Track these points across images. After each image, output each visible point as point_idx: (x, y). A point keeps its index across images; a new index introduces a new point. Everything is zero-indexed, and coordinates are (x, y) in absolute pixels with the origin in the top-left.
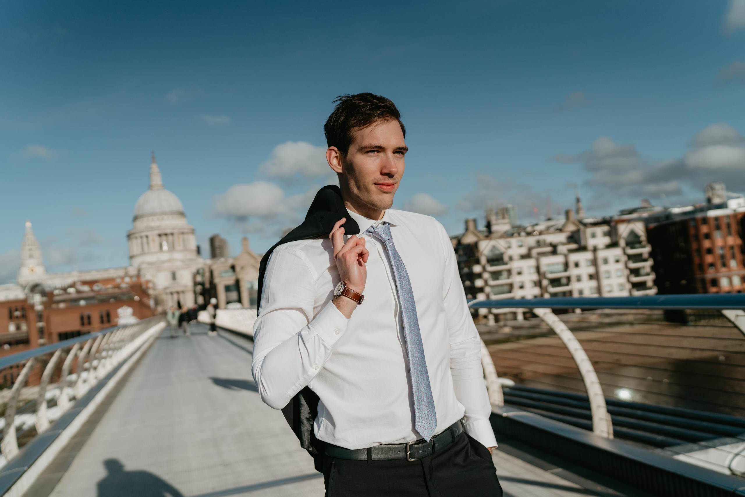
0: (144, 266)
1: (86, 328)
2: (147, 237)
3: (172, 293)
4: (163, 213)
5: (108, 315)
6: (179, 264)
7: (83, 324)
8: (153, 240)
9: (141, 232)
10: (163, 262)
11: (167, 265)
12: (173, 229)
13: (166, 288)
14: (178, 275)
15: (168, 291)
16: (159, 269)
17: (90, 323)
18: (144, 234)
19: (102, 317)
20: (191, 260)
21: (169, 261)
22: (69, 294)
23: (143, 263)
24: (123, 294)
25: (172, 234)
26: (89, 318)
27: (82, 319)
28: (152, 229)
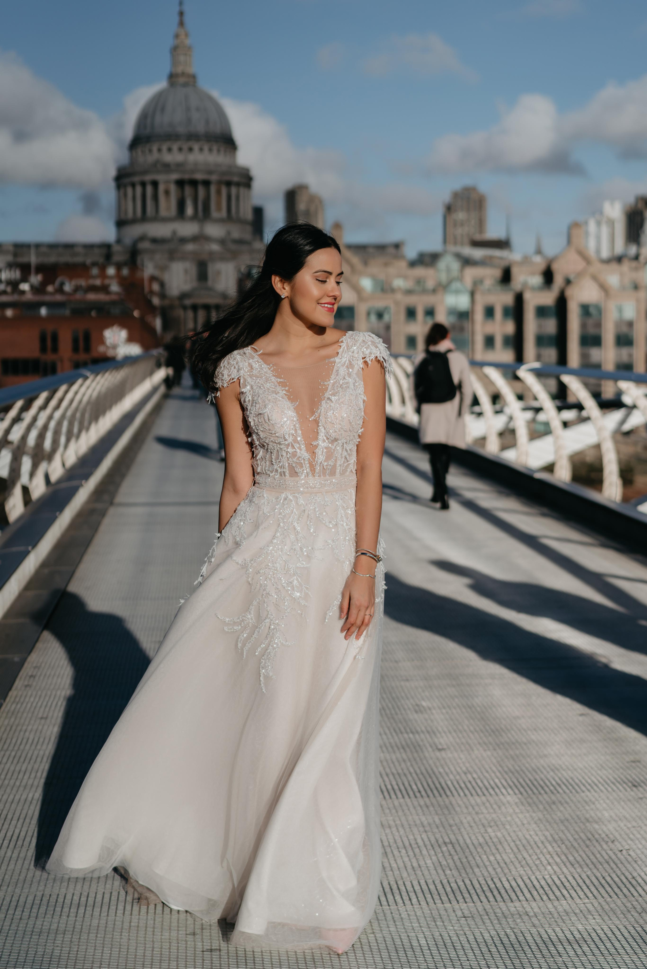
0: (145, 245)
1: (49, 357)
2: (155, 184)
3: (195, 308)
4: (192, 137)
5: (87, 337)
6: (215, 247)
7: (43, 349)
8: (167, 193)
9: (145, 172)
10: (183, 240)
11: (190, 247)
12: (210, 172)
13: (183, 296)
14: (212, 268)
15: (188, 302)
16: (173, 256)
17: (55, 349)
18: (148, 178)
19: (75, 341)
20: (240, 242)
21: (195, 239)
22: (23, 292)
23: (142, 238)
24: (113, 303)
25: (207, 183)
26: (55, 338)
27: (43, 339)
28: (167, 167)
